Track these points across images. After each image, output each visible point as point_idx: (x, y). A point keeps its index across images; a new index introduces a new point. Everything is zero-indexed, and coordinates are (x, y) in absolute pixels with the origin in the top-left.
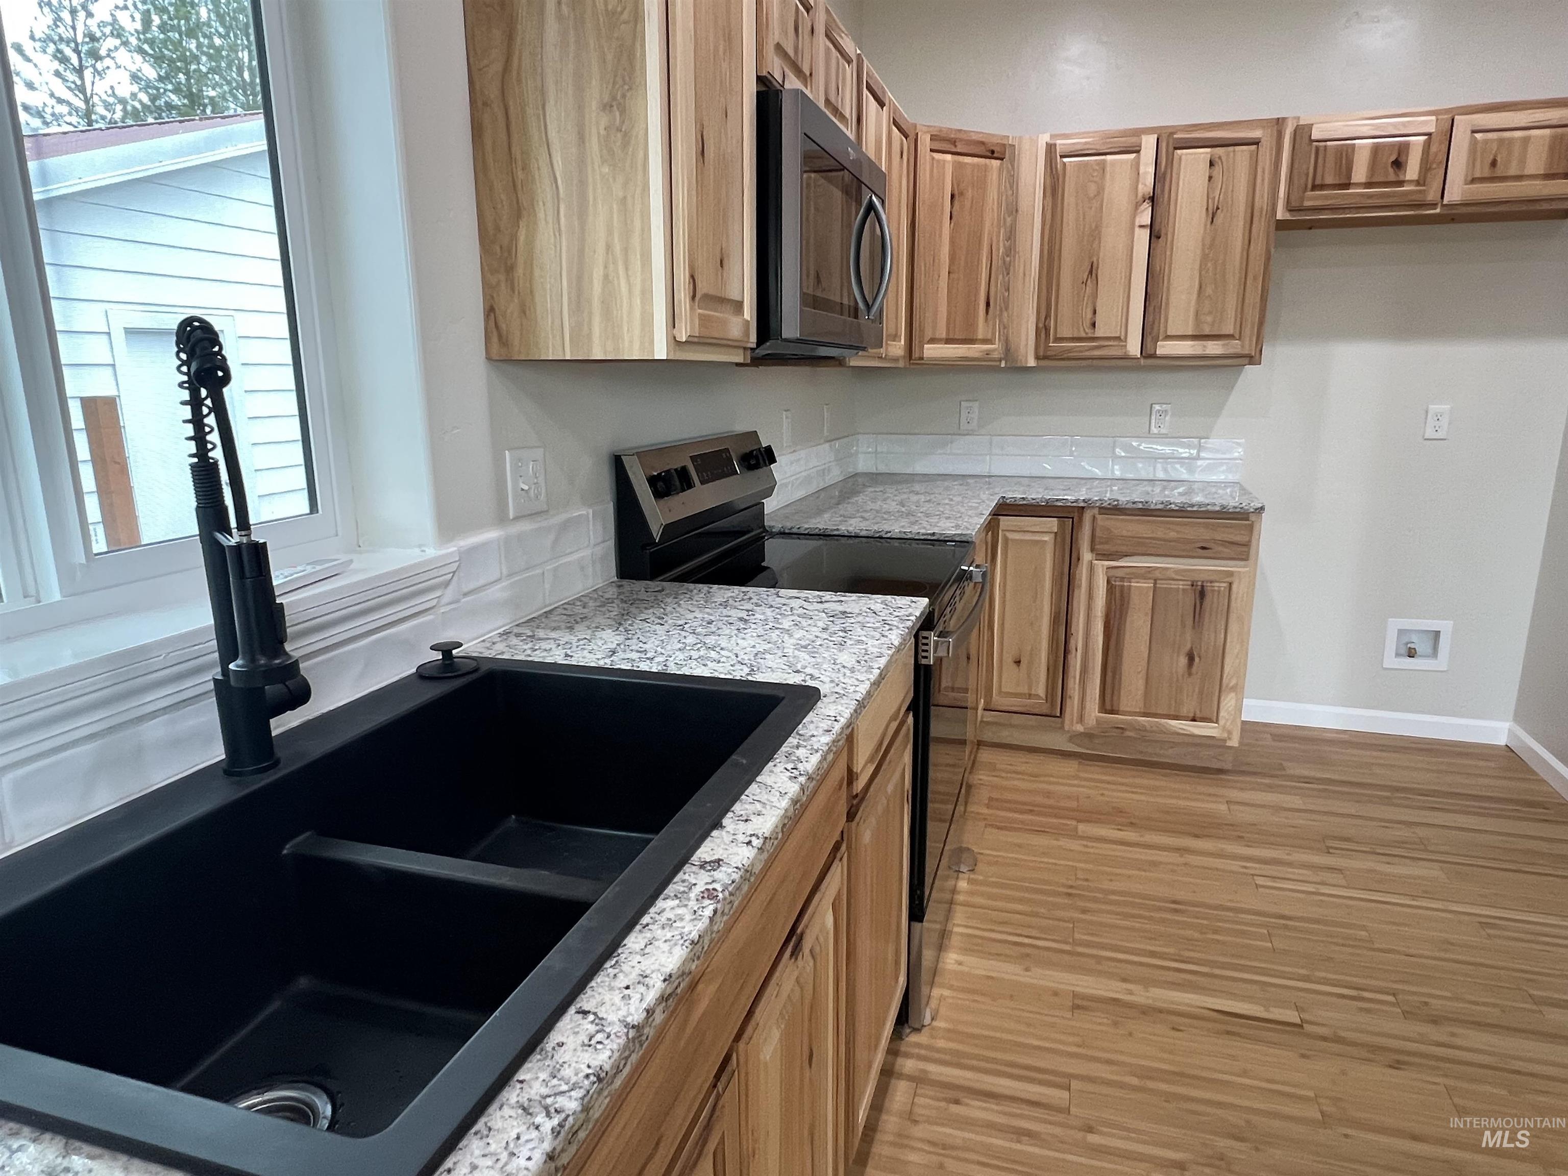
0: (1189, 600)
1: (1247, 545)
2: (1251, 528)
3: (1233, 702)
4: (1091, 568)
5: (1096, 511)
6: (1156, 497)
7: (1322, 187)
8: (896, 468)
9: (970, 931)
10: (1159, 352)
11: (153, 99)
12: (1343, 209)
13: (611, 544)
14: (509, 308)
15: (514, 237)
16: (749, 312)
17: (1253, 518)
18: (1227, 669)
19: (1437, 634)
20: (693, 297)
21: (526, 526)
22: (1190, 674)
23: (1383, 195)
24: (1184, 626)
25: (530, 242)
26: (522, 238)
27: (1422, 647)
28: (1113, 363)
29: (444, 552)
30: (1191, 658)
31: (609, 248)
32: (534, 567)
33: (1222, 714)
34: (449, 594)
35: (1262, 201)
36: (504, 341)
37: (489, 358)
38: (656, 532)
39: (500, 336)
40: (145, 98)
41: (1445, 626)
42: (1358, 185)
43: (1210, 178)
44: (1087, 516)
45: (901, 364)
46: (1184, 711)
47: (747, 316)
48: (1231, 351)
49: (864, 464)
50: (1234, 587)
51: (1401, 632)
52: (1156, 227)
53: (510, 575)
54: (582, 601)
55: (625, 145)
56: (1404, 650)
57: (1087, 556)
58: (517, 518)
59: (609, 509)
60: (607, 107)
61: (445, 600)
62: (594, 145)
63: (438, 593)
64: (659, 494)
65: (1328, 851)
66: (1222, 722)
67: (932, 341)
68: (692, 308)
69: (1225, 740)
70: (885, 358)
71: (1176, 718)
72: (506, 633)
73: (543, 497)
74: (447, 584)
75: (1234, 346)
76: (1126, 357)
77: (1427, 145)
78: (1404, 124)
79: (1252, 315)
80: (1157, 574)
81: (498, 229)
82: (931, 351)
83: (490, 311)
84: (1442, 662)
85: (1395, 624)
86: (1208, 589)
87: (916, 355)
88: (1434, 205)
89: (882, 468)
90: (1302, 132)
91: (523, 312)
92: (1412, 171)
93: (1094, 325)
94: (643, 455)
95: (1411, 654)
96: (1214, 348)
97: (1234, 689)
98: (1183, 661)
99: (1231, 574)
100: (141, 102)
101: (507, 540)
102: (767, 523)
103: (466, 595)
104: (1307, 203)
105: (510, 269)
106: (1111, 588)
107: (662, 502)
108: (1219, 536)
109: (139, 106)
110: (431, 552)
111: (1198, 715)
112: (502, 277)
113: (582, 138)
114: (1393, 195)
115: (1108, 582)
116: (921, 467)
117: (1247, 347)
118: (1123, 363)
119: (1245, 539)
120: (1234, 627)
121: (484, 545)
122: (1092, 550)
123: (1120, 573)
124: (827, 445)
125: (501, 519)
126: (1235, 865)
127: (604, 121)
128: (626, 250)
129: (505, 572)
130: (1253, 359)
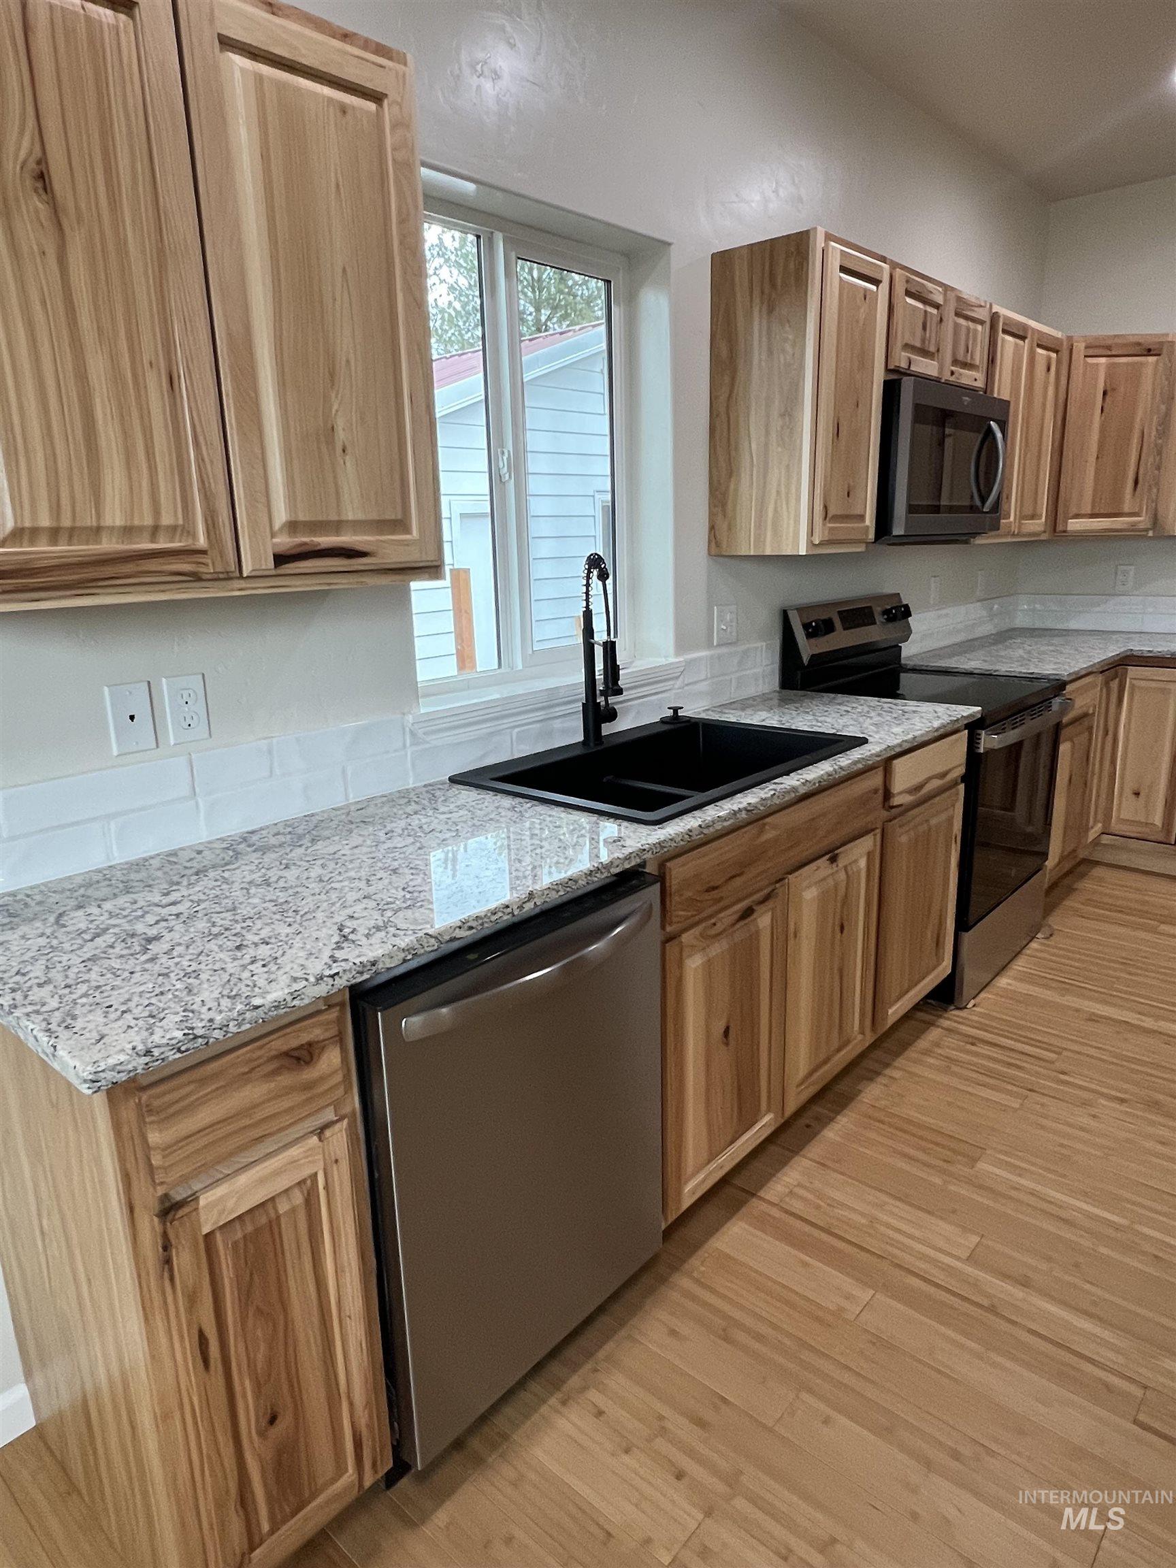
8: (1049, 624)
9: (1025, 969)
11: (463, 307)
13: (776, 666)
14: (722, 526)
15: (728, 487)
16: (870, 520)
20: (825, 518)
21: (724, 650)
25: (736, 490)
26: (732, 487)
29: (677, 660)
31: (778, 492)
32: (726, 675)
34: (679, 683)
36: (718, 545)
37: (709, 554)
38: (805, 659)
39: (716, 543)
40: (457, 305)
45: (1044, 537)
47: (868, 522)
49: (1021, 621)
53: (713, 677)
54: (753, 698)
55: (791, 433)
58: (719, 645)
59: (777, 643)
60: (782, 415)
61: (676, 686)
62: (773, 436)
63: (671, 682)
64: (809, 636)
67: (1077, 516)
68: (824, 525)
70: (1018, 535)
72: (708, 710)
73: (734, 634)
74: (677, 678)
81: (720, 484)
82: (1075, 525)
83: (712, 528)
87: (1060, 528)
89: (1038, 625)
91: (730, 529)
94: (801, 610)
100: (455, 309)
101: (712, 657)
102: (903, 662)
103: (687, 685)
105: (724, 505)
107: (813, 640)
109: (453, 314)
110: (672, 660)
112: (720, 509)
113: (767, 433)
116: (1073, 625)
121: (700, 659)
124: (979, 604)
125: (710, 645)
127: (780, 423)
128: (787, 494)
129: (709, 676)
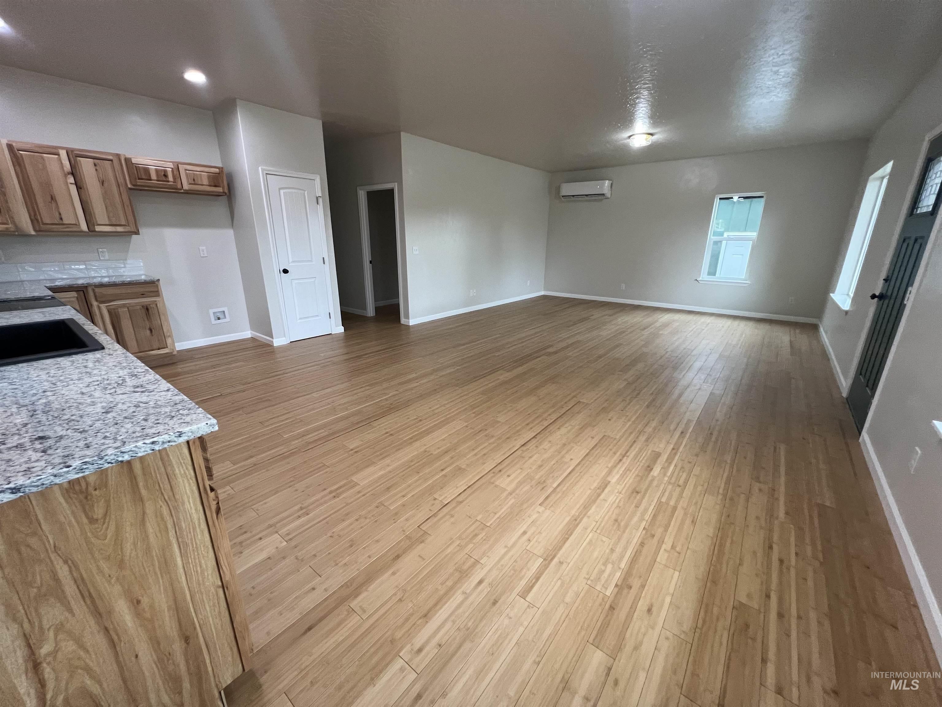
0: (144, 311)
1: (158, 291)
2: (157, 286)
3: (170, 340)
4: (99, 308)
5: (93, 287)
6: (118, 280)
7: (142, 179)
10: (97, 230)
12: (152, 187)
17: (157, 283)
18: (165, 331)
19: (224, 312)
22: (152, 335)
23: (162, 184)
24: (144, 321)
27: (221, 316)
28: (76, 233)
30: (151, 330)
33: (168, 345)
35: (121, 180)
41: (225, 309)
42: (154, 180)
43: (96, 170)
44: (90, 290)
46: (155, 347)
48: (126, 230)
50: (158, 305)
51: (214, 313)
52: (78, 184)
56: (217, 319)
57: (95, 304)
65: (214, 368)
66: (169, 347)
69: (172, 353)
71: (153, 350)
75: (127, 229)
76: (82, 232)
77: (173, 171)
78: (163, 164)
79: (131, 218)
80: (128, 305)
84: (228, 319)
85: (211, 311)
86: (149, 307)
88: (181, 190)
90: (128, 161)
92: (171, 178)
93: (61, 219)
95: (219, 319)
96: (119, 229)
97: (169, 336)
98: (148, 332)
99: (156, 301)
104: (138, 184)
106: (109, 312)
108: (147, 290)
111: (160, 347)
114: (166, 185)
115: (108, 311)
117: (133, 229)
118: (81, 234)
119: (156, 290)
120: (163, 318)
122: (97, 300)
123: (111, 307)
126: (191, 378)
130: (137, 233)
